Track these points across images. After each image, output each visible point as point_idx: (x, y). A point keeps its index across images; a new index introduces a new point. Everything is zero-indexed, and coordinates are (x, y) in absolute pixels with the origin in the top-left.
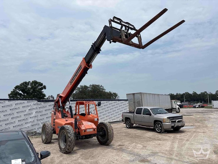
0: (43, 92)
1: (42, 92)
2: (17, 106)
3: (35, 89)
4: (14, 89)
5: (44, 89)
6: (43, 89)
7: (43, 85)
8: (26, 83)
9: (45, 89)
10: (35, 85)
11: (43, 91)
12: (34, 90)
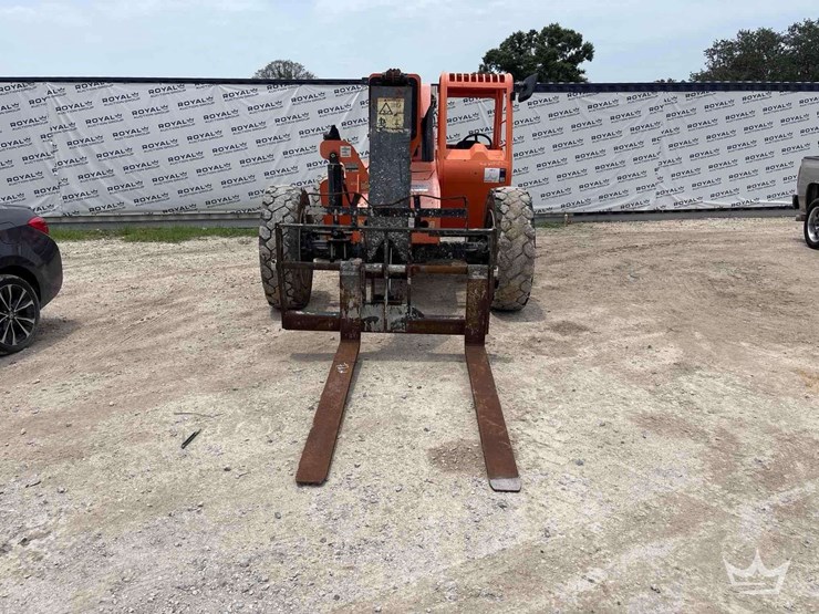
0: (583, 72)
1: (580, 72)
2: (300, 109)
3: (552, 62)
4: (481, 66)
5: (586, 61)
6: (581, 61)
7: (583, 43)
8: (519, 36)
9: (590, 58)
10: (552, 44)
11: (580, 66)
12: (546, 66)
